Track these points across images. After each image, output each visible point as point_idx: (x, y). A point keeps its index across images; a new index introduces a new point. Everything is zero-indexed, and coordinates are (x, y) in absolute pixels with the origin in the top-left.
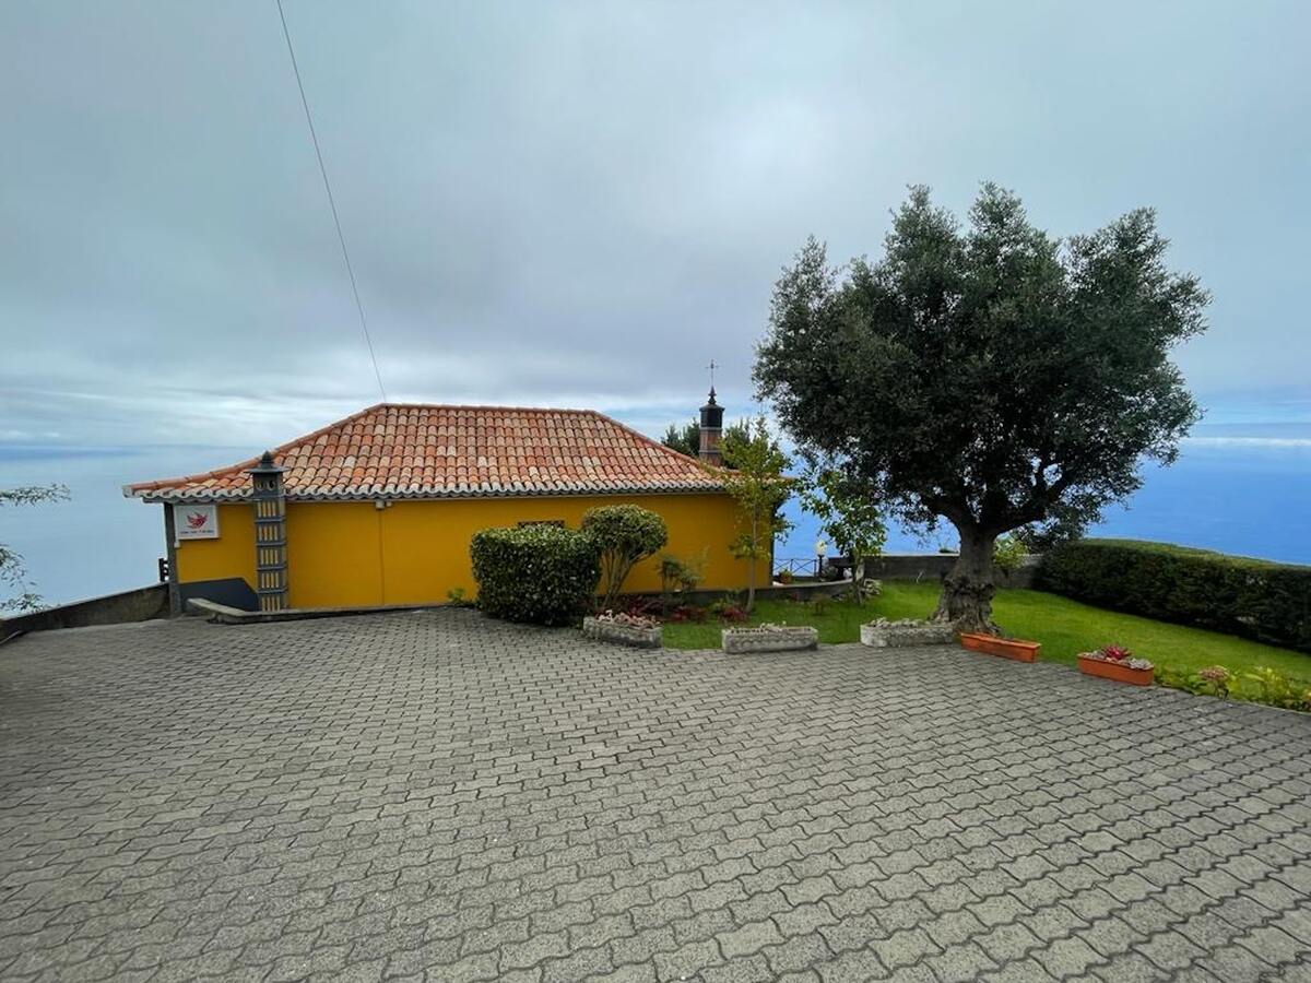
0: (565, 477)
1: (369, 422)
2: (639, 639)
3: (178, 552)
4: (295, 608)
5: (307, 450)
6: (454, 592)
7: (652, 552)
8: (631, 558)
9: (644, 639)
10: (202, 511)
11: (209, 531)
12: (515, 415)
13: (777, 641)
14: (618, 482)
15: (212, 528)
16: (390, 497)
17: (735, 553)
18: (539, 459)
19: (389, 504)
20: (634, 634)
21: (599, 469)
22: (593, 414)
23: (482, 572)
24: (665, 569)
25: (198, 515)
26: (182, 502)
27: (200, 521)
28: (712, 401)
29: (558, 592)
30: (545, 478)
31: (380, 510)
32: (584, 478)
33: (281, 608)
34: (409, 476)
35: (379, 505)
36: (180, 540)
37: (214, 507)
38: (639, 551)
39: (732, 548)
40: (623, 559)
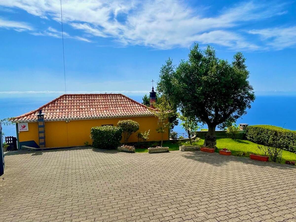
0: (113, 113)
1: (61, 100)
2: (130, 151)
3: (19, 134)
4: (48, 147)
5: (47, 108)
6: (86, 143)
7: (135, 132)
8: (130, 133)
9: (131, 151)
10: (25, 124)
11: (26, 129)
12: (100, 96)
13: (160, 150)
14: (127, 114)
15: (27, 129)
16: (69, 120)
17: (158, 131)
18: (106, 108)
19: (69, 121)
20: (129, 150)
21: (122, 110)
22: (121, 95)
23: (94, 137)
24: (138, 136)
25: (24, 125)
26: (20, 122)
27: (24, 127)
28: (153, 91)
29: (111, 141)
30: (108, 113)
31: (67, 123)
32: (118, 113)
33: (45, 147)
34: (73, 114)
35: (67, 122)
36: (20, 132)
37: (27, 123)
38: (132, 131)
39: (157, 130)
40: (128, 134)
